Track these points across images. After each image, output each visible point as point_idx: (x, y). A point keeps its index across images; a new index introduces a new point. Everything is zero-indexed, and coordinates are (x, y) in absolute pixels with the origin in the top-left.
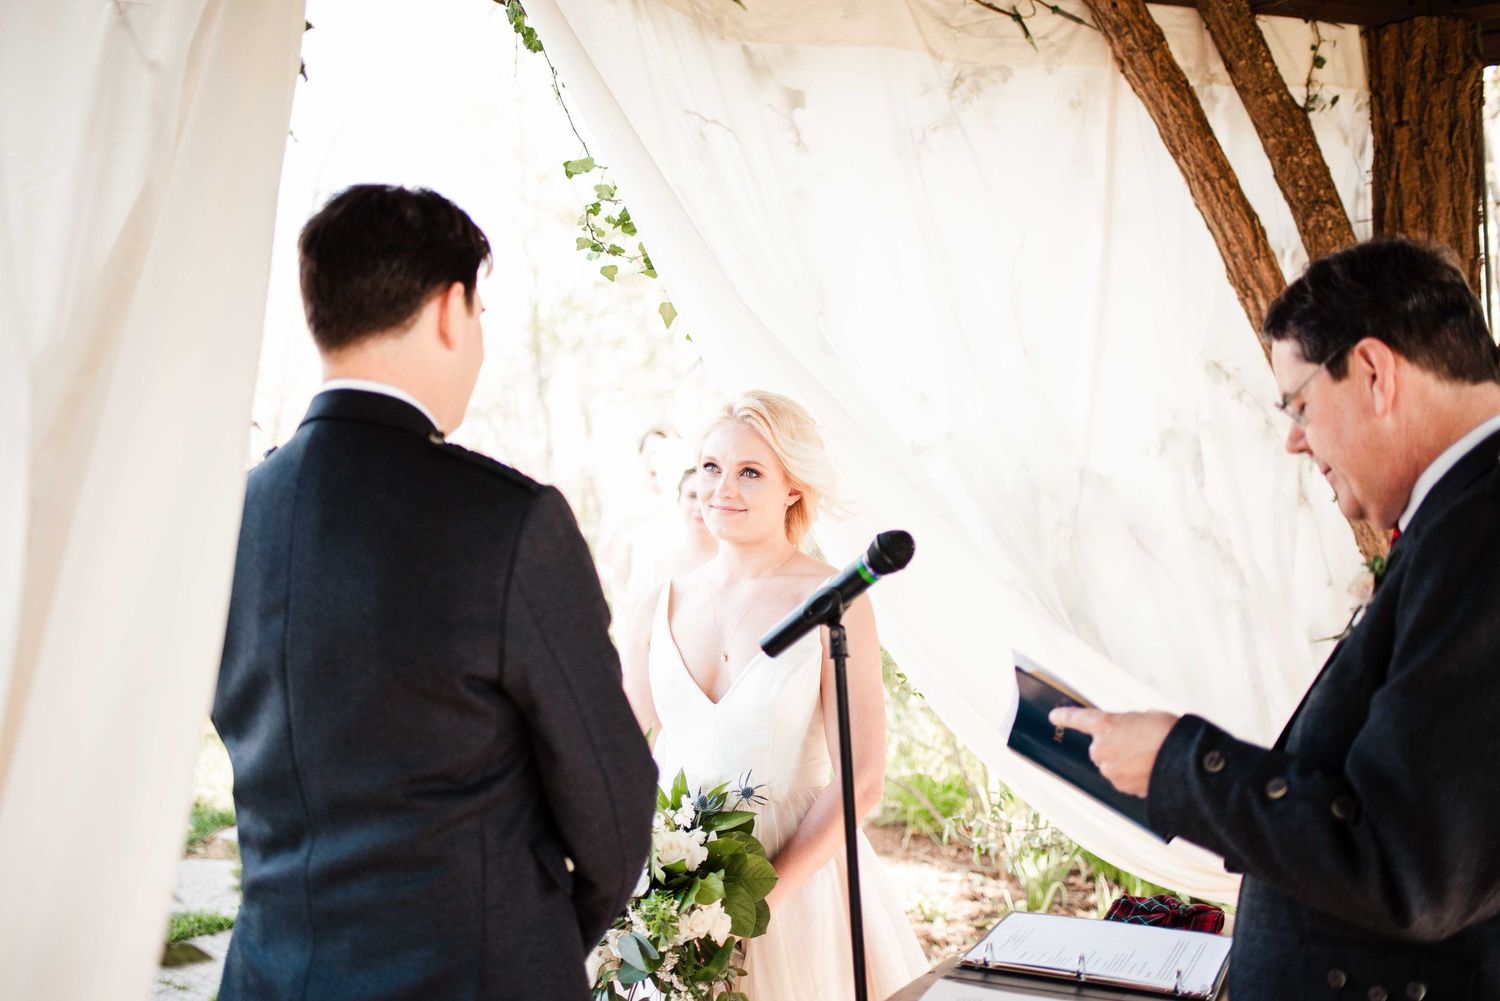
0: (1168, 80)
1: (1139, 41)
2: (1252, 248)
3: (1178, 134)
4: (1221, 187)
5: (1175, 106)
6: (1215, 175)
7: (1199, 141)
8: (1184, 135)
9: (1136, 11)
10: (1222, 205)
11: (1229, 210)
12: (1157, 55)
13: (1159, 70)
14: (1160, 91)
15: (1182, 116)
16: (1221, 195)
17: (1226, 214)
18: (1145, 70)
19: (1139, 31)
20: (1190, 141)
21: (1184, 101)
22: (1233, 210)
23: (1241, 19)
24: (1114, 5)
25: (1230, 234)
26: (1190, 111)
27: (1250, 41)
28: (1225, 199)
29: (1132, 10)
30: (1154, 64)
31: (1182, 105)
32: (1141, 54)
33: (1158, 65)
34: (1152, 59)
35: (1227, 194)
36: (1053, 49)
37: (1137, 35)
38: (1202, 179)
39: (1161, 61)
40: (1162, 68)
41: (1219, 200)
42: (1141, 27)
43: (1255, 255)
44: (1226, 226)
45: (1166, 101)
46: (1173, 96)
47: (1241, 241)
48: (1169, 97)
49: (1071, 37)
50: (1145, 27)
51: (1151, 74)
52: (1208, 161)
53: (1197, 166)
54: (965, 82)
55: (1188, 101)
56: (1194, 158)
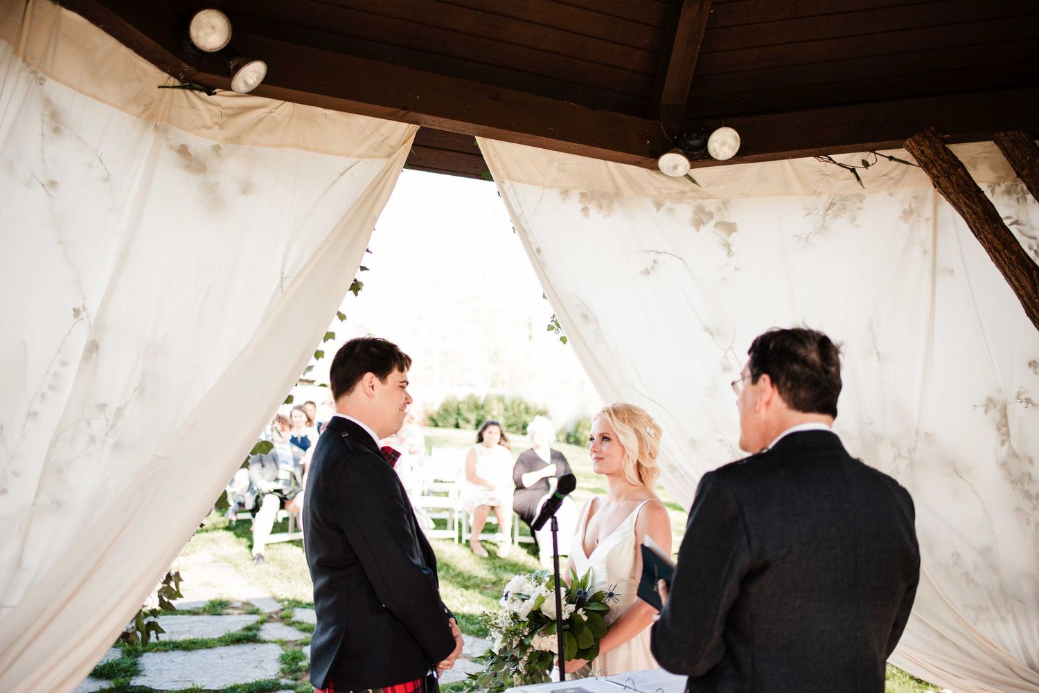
0: (963, 192)
1: (941, 171)
2: (1031, 292)
3: (974, 224)
4: (1005, 255)
5: (969, 208)
6: (1000, 247)
7: (987, 227)
8: (977, 224)
9: (937, 153)
10: (1008, 266)
11: (1013, 269)
12: (954, 179)
13: (956, 187)
14: (958, 200)
15: (975, 213)
16: (1006, 260)
17: (1011, 271)
18: (947, 188)
19: (940, 165)
20: (982, 228)
21: (975, 204)
22: (1015, 269)
23: (1020, 145)
24: (923, 152)
25: (1016, 283)
26: (979, 210)
27: (1028, 158)
28: (1009, 262)
29: (934, 153)
30: (953, 184)
31: (974, 206)
32: (943, 178)
33: (955, 184)
34: (950, 181)
35: (1011, 259)
36: (893, 181)
37: (939, 168)
38: (993, 251)
39: (957, 181)
40: (958, 185)
41: (1005, 263)
42: (941, 163)
43: (1034, 296)
44: (1013, 278)
45: (963, 205)
46: (967, 201)
47: (1024, 288)
48: (965, 203)
49: (904, 173)
50: (945, 163)
51: (951, 190)
52: (995, 239)
53: (989, 243)
54: (837, 206)
55: (978, 204)
56: (986, 238)
